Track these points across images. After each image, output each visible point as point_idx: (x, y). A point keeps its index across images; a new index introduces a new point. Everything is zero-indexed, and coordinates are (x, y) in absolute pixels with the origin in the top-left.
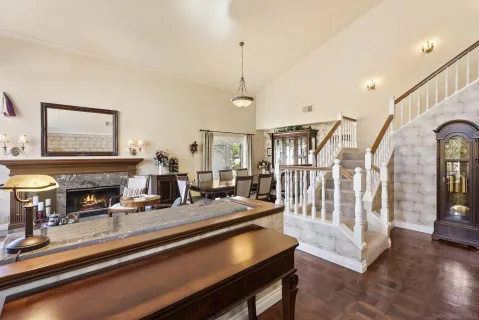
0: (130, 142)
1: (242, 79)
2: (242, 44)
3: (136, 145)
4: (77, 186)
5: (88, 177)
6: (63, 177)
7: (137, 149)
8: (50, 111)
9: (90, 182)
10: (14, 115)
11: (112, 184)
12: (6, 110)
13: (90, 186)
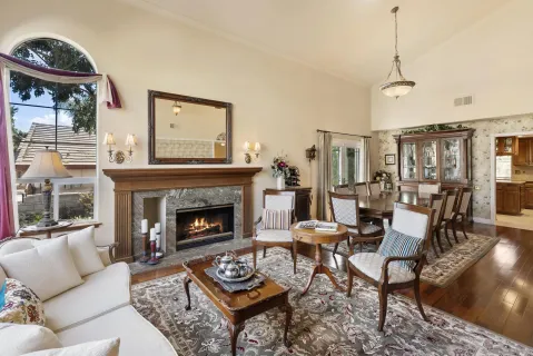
0: (246, 145)
1: (397, 57)
2: (396, 10)
3: (252, 149)
4: (188, 205)
5: (200, 193)
6: (173, 192)
7: (253, 156)
8: (159, 102)
9: (202, 200)
10: (120, 107)
11: (226, 202)
12: (111, 100)
13: (203, 205)
